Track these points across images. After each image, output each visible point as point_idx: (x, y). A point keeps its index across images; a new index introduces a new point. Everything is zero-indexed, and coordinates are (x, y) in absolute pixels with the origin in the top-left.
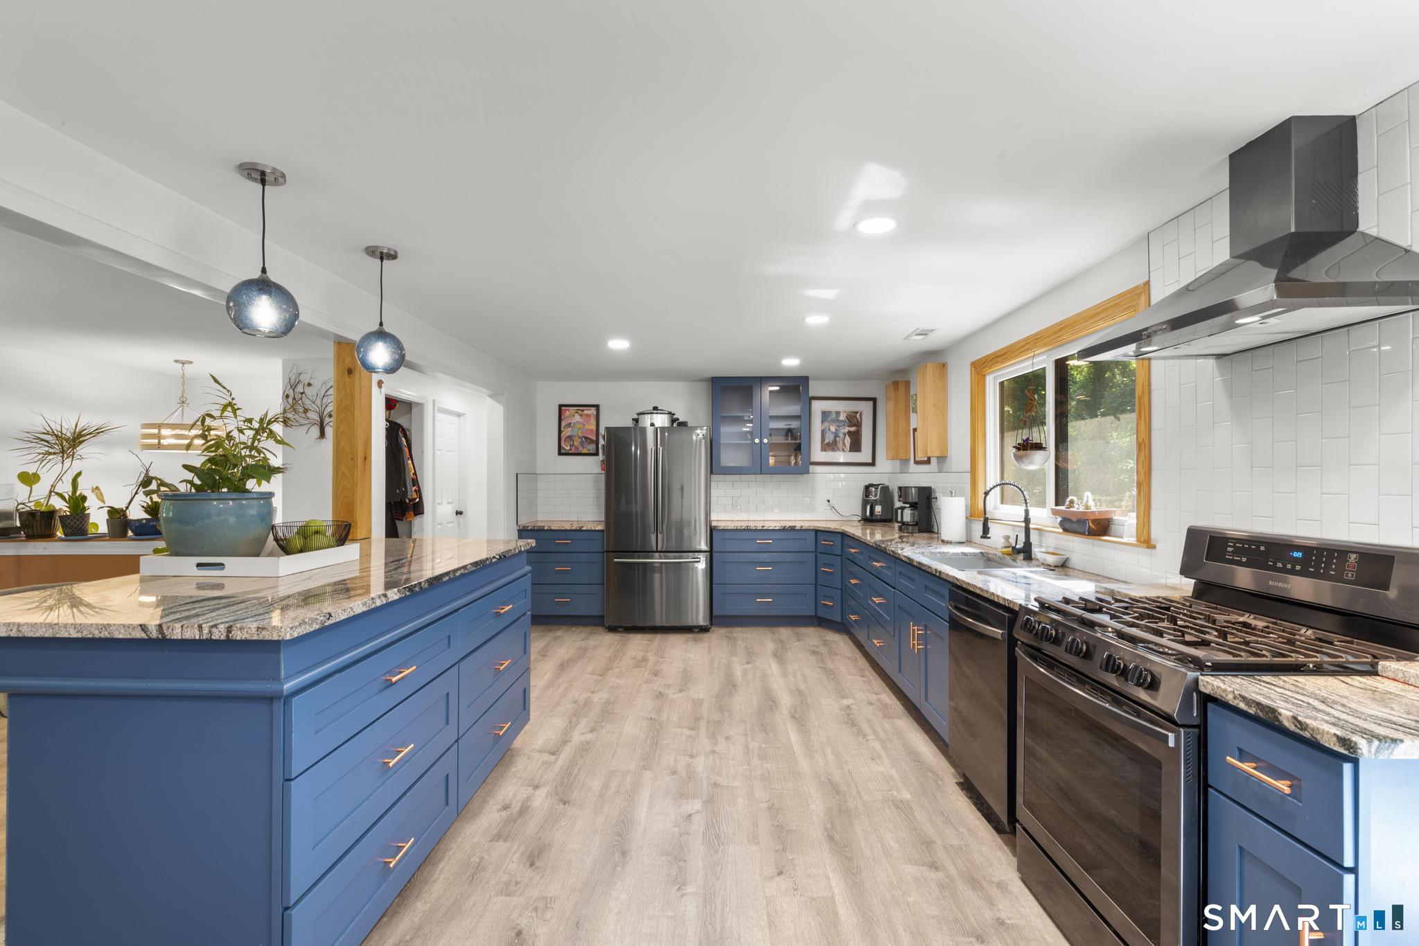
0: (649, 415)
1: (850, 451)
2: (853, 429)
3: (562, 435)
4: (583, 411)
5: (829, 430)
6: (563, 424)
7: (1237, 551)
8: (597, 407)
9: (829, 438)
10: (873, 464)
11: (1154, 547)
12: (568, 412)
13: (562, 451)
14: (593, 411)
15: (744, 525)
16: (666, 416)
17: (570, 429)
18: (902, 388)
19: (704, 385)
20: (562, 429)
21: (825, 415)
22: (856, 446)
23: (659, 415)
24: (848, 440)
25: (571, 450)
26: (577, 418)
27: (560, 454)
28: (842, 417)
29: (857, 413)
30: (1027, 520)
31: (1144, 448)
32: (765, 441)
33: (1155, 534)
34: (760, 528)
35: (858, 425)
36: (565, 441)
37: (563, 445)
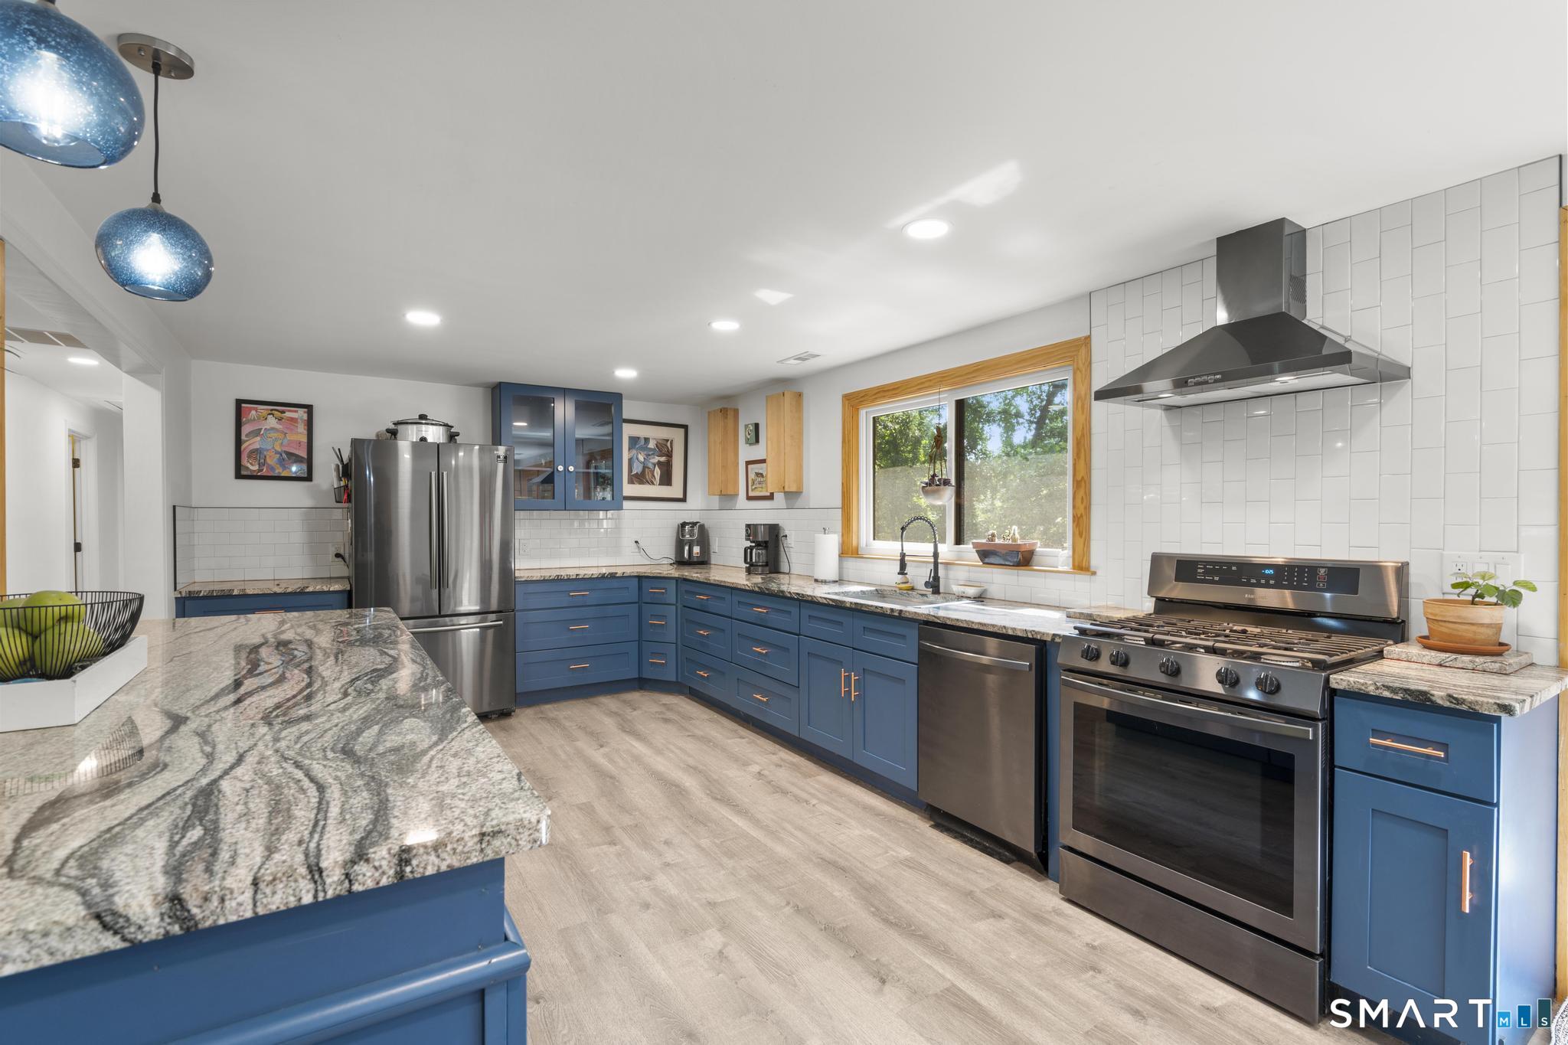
0: (415, 426)
1: (659, 485)
2: (663, 459)
3: (243, 447)
4: (283, 412)
5: (637, 459)
6: (246, 430)
7: (1207, 572)
8: (309, 408)
9: (637, 469)
10: (684, 500)
11: (1094, 573)
12: (253, 412)
13: (244, 473)
14: (302, 414)
15: (553, 574)
16: (441, 427)
17: (258, 438)
18: (731, 414)
19: (480, 390)
20: (243, 437)
21: (634, 441)
22: (666, 480)
23: (431, 427)
24: (657, 472)
25: (260, 470)
26: (272, 422)
27: (239, 475)
28: (652, 445)
29: (667, 441)
30: (936, 555)
31: (1082, 484)
32: (571, 468)
33: (1095, 561)
34: (574, 577)
35: (669, 455)
36: (249, 457)
37: (245, 462)
